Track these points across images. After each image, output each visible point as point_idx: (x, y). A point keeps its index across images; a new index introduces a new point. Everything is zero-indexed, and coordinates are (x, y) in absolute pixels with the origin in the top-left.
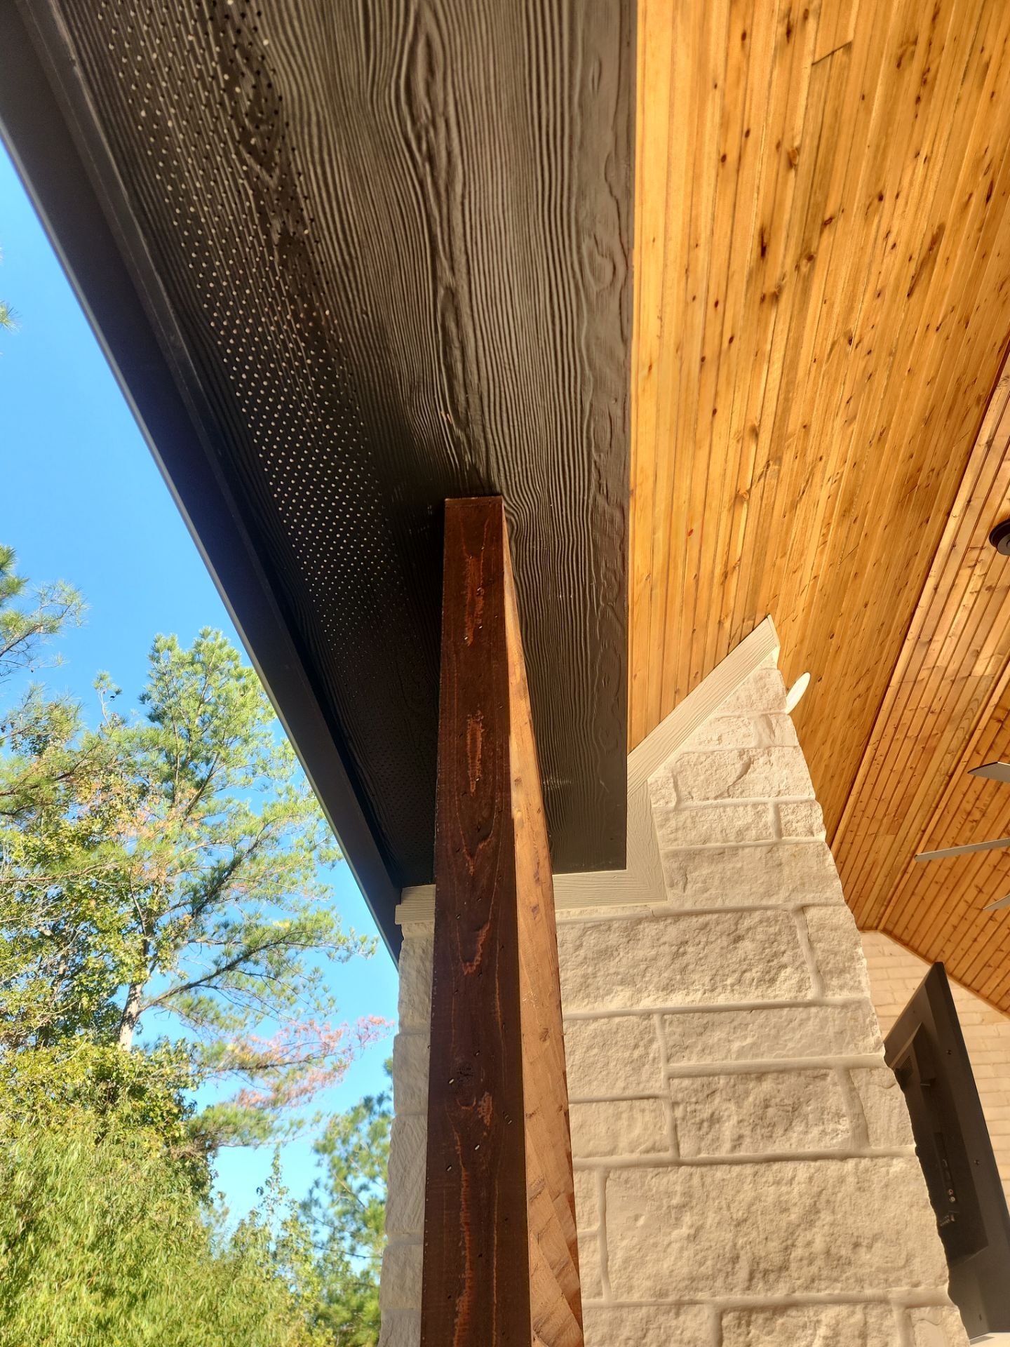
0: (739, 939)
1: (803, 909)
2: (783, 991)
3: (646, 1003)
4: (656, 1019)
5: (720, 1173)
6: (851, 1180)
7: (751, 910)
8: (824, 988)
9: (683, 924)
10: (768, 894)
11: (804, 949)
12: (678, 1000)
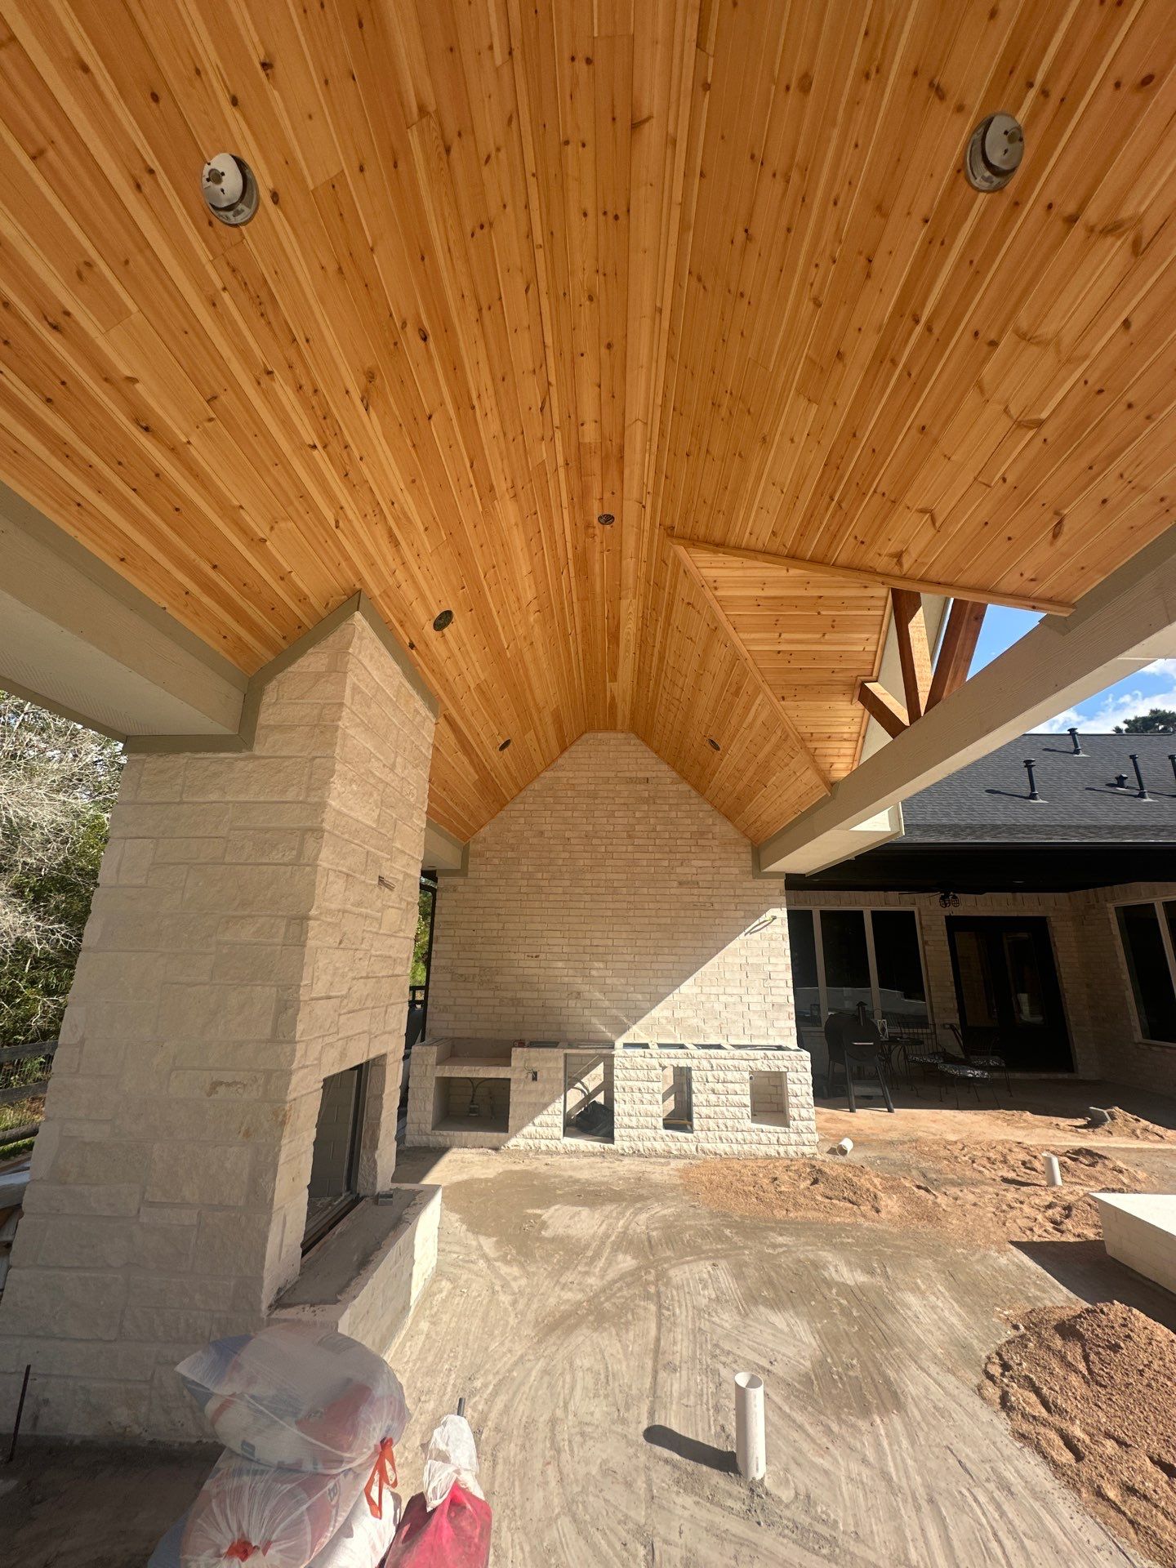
0: (280, 771)
1: (314, 758)
2: (290, 796)
3: (229, 798)
4: (230, 805)
5: (238, 868)
6: (288, 874)
7: (290, 757)
8: (308, 796)
9: (256, 763)
10: (301, 751)
11: (305, 778)
12: (242, 798)
